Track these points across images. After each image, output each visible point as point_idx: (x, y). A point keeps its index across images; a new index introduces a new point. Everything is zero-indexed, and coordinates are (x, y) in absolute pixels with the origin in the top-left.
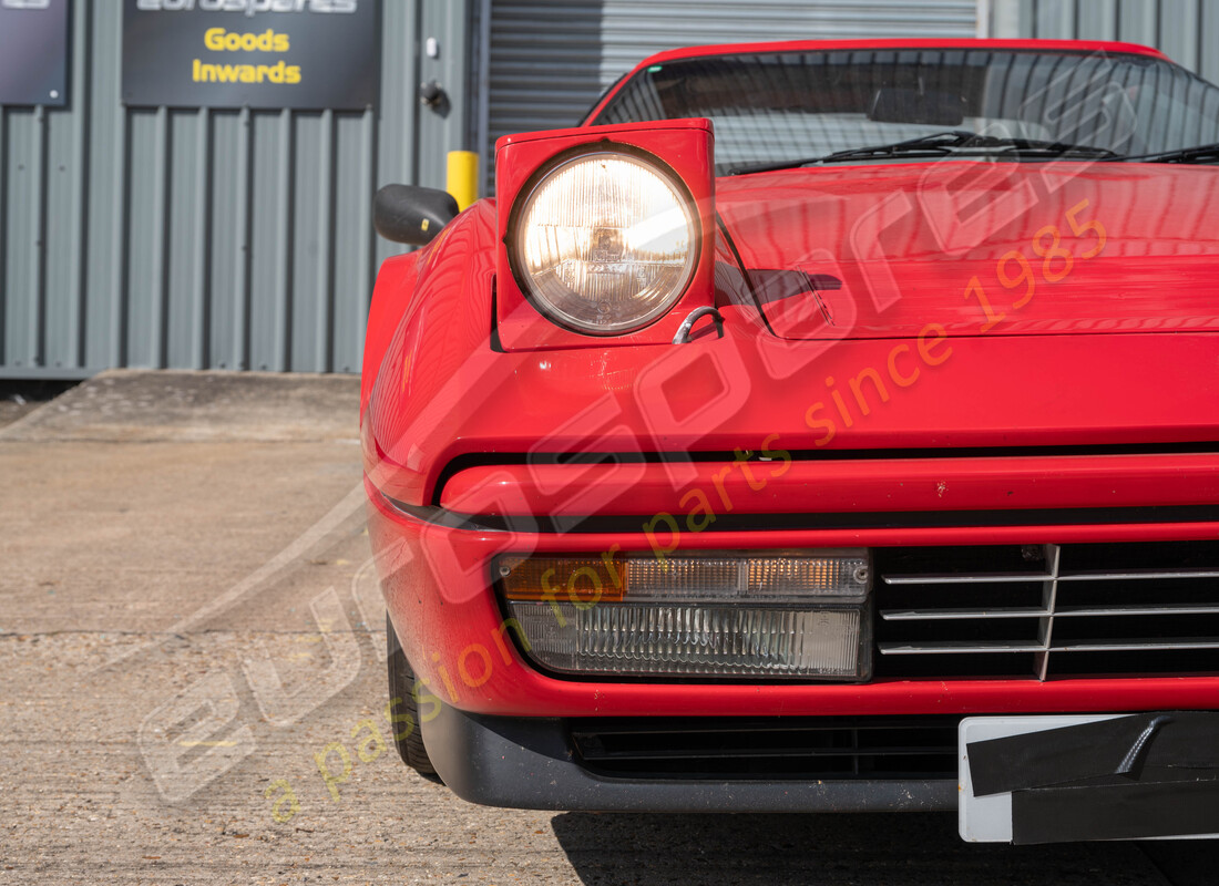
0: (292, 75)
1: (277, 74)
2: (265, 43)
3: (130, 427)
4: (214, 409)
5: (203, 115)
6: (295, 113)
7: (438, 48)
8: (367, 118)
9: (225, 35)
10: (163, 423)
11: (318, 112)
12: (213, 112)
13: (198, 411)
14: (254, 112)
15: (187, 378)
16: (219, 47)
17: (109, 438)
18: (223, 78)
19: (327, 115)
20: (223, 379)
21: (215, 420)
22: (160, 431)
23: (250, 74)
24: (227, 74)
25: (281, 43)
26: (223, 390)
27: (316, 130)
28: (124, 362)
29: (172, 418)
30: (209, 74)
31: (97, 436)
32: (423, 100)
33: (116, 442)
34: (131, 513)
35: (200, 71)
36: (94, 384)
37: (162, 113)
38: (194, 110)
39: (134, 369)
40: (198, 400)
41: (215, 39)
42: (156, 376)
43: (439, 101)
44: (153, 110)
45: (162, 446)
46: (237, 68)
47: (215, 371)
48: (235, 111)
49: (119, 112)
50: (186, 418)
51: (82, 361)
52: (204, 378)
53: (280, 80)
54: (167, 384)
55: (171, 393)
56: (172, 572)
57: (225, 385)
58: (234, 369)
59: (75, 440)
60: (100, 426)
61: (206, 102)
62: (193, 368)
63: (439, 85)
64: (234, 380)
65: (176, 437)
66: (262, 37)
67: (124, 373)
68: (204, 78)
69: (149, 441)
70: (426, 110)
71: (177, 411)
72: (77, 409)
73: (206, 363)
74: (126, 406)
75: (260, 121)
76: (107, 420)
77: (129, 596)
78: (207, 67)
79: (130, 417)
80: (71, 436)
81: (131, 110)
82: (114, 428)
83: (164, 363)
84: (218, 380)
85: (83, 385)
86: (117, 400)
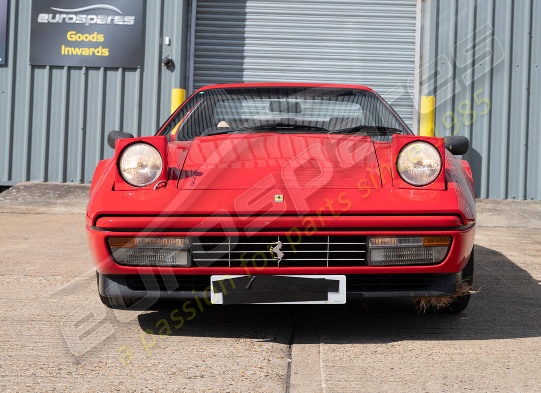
0: (106, 52)
1: (98, 52)
2: (93, 38)
3: (30, 207)
4: (66, 200)
5: (66, 69)
6: (106, 69)
7: (170, 41)
8: (138, 71)
9: (76, 34)
10: (44, 206)
11: (116, 69)
12: (70, 68)
13: (60, 201)
14: (88, 69)
15: (57, 186)
16: (74, 39)
17: (22, 212)
18: (74, 53)
19: (120, 70)
20: (72, 187)
21: (67, 205)
22: (43, 209)
23: (87, 52)
24: (77, 51)
25: (101, 38)
26: (71, 192)
27: (115, 77)
28: (28, 179)
29: (49, 204)
30: (68, 51)
31: (16, 211)
32: (163, 64)
33: (24, 213)
34: (29, 240)
35: (65, 50)
36: (15, 188)
37: (48, 68)
38: (62, 67)
39: (33, 182)
40: (60, 196)
41: (72, 36)
42: (43, 185)
43: (170, 64)
44: (44, 67)
45: (43, 215)
46: (81, 49)
47: (68, 183)
48: (80, 68)
49: (29, 68)
50: (54, 204)
51: (10, 178)
52: (64, 186)
53: (100, 54)
54: (47, 189)
55: (48, 193)
56: (43, 259)
57: (72, 189)
58: (77, 183)
59: (7, 213)
60: (18, 207)
61: (67, 64)
62: (59, 182)
63: (170, 58)
64: (77, 187)
65: (50, 212)
66: (92, 35)
67: (28, 183)
68: (66, 53)
69: (38, 213)
70: (164, 68)
71: (51, 201)
72: (8, 199)
73: (65, 180)
74: (29, 198)
75: (90, 72)
76: (21, 204)
77: (27, 265)
78: (67, 49)
79: (30, 203)
80: (5, 211)
81: (34, 67)
82: (24, 208)
83: (46, 179)
84: (69, 187)
85: (10, 189)
86: (25, 196)
